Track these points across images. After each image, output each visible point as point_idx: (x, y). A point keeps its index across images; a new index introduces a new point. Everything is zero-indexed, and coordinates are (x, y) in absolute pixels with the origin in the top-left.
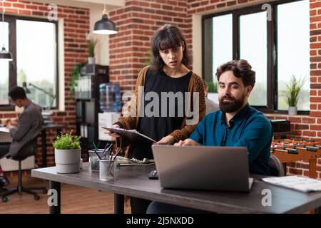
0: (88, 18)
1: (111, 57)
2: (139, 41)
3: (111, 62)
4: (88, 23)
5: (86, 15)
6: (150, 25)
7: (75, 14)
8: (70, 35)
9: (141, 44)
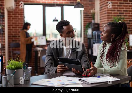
0: (94, 3)
1: (100, 19)
2: (110, 12)
3: (100, 22)
4: (94, 5)
5: (93, 2)
6: (116, 4)
7: (88, 2)
8: (86, 11)
9: (111, 13)
